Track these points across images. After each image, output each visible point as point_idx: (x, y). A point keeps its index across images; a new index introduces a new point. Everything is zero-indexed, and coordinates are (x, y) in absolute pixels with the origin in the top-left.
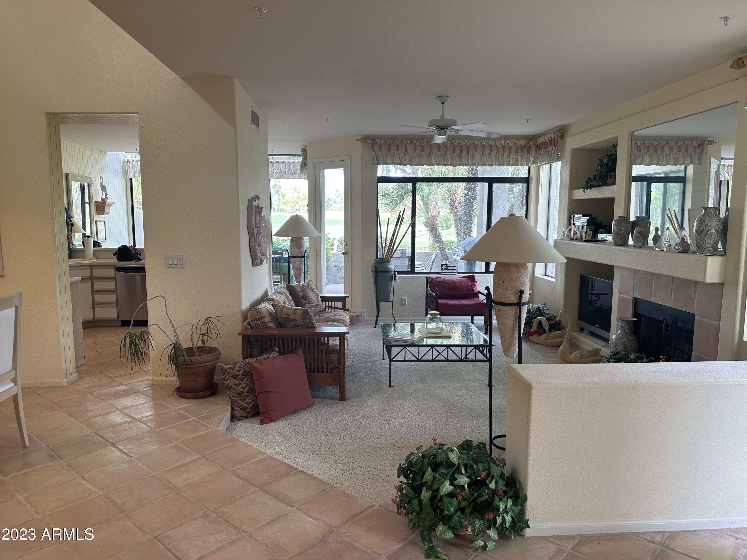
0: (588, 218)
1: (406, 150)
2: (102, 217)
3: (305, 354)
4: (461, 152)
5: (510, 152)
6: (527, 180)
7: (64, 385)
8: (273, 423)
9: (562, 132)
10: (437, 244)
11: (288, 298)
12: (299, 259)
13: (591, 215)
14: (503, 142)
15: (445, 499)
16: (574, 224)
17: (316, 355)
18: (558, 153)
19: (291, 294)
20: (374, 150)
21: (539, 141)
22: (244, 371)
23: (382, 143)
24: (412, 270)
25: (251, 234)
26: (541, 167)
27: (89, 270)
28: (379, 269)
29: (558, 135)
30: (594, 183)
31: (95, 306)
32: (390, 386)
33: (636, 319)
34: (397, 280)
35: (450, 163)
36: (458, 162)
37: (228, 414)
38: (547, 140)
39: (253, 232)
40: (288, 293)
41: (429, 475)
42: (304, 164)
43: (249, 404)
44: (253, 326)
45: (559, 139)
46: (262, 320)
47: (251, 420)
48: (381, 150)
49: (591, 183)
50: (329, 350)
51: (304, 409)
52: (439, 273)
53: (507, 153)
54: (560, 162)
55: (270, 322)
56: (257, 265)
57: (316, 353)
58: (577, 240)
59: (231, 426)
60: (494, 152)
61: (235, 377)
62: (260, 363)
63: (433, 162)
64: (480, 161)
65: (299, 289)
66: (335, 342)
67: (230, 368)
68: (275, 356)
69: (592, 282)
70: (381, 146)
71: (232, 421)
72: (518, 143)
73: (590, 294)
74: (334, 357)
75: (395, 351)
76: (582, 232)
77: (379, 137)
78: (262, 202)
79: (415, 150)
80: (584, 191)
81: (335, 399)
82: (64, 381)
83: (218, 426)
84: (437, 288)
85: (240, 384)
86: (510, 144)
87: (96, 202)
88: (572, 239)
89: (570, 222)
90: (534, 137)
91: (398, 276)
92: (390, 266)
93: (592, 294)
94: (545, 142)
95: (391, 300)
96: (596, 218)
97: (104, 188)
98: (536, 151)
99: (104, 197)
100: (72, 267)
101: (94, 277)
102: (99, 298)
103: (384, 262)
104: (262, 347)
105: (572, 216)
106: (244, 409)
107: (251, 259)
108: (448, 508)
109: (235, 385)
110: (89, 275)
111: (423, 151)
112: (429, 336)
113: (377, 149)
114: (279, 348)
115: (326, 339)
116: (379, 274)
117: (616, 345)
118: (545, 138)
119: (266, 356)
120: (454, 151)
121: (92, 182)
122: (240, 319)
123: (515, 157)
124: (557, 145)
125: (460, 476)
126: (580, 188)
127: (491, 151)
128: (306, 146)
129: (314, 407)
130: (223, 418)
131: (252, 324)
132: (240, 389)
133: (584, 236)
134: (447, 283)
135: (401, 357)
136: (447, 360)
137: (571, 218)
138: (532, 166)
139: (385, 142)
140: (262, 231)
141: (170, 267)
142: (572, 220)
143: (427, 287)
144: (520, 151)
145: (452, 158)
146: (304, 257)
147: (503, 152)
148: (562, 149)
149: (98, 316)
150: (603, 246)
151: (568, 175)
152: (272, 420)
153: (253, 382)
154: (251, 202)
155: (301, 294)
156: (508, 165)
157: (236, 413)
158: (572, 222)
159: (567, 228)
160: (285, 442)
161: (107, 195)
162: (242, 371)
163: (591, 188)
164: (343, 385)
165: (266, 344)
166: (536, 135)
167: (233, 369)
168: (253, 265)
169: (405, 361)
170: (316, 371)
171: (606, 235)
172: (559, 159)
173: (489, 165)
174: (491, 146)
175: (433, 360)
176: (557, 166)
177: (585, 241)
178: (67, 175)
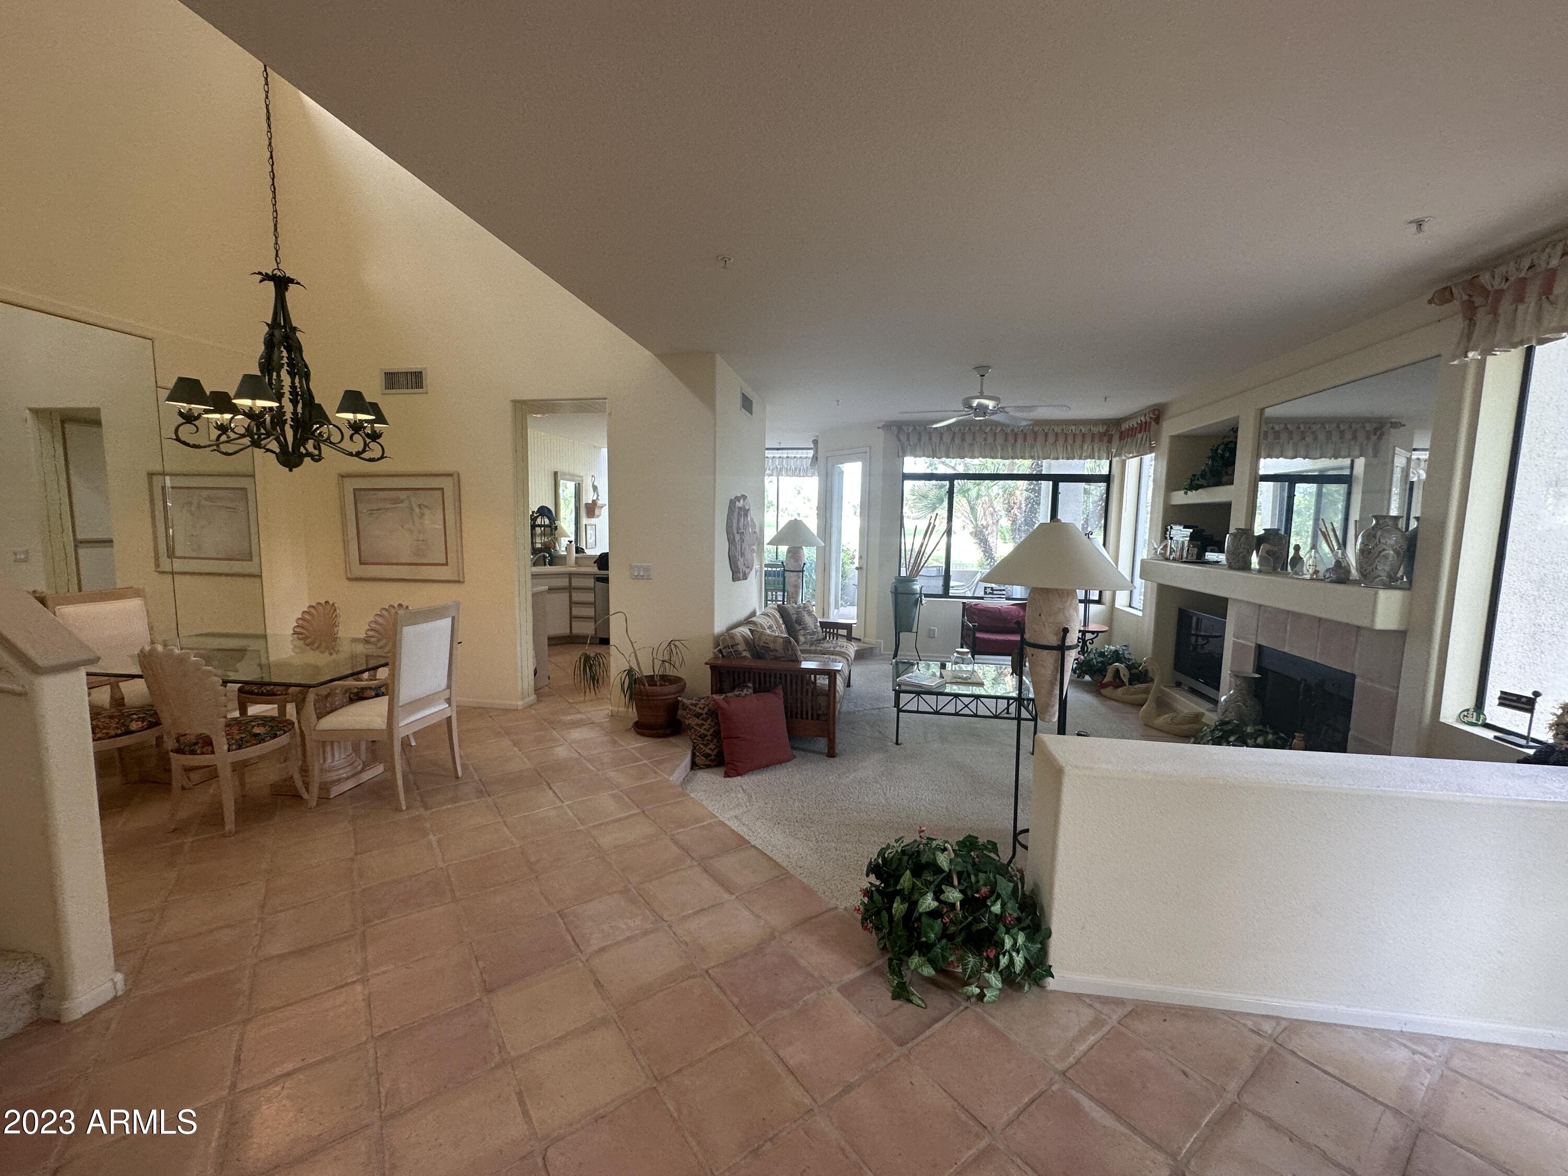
0: (1191, 530)
1: (941, 439)
2: (593, 521)
3: (785, 694)
4: (1016, 441)
5: (1083, 442)
6: (1107, 479)
7: (519, 708)
8: (739, 778)
9: (1157, 413)
10: (987, 560)
11: (777, 621)
12: (796, 573)
13: (1197, 527)
14: (1073, 428)
15: (924, 919)
16: (1171, 538)
17: (799, 696)
18: (1150, 441)
19: (782, 616)
20: (899, 440)
21: (1125, 426)
22: (709, 710)
23: (910, 431)
24: (946, 594)
25: (731, 541)
26: (1127, 461)
27: (568, 580)
28: (900, 590)
29: (1151, 418)
30: (1202, 482)
31: (573, 619)
32: (897, 743)
33: (1259, 676)
34: (924, 605)
35: (999, 455)
36: (1011, 454)
37: (687, 760)
38: (1135, 426)
39: (734, 538)
40: (778, 616)
41: (906, 879)
42: (815, 458)
43: (713, 751)
44: (725, 654)
45: (1153, 423)
46: (735, 648)
47: (714, 770)
48: (908, 439)
49: (1197, 482)
50: (816, 692)
51: (780, 762)
52: (982, 598)
53: (1079, 442)
54: (1153, 454)
55: (745, 650)
56: (739, 579)
57: (799, 693)
58: (1174, 560)
59: (689, 775)
60: (1061, 441)
61: (698, 715)
62: (728, 702)
63: (976, 453)
64: (1041, 453)
65: (792, 612)
66: (823, 681)
67: (692, 704)
68: (748, 693)
69: (1198, 619)
70: (908, 434)
71: (692, 769)
72: (1095, 430)
73: (1193, 635)
74: (822, 700)
75: (904, 698)
76: (1182, 549)
77: (907, 423)
78: (751, 503)
79: (953, 439)
80: (1186, 493)
81: (821, 753)
82: (520, 703)
83: (671, 775)
84: (976, 618)
85: (703, 724)
86: (1083, 430)
87: (586, 504)
88: (1167, 559)
89: (1165, 535)
90: (1117, 422)
91: (924, 600)
92: (914, 587)
93: (1197, 636)
94: (1132, 429)
95: (914, 629)
96: (1203, 531)
97: (595, 488)
98: (1121, 439)
99: (595, 498)
100: (534, 576)
101: (572, 587)
102: (576, 611)
103: (909, 580)
104: (734, 681)
105: (1169, 527)
106: (707, 756)
107: (731, 572)
108: (927, 933)
109: (698, 725)
110: (568, 584)
111: (963, 440)
112: (954, 681)
113: (903, 438)
114: (754, 684)
115: (813, 676)
116: (899, 596)
117: (1226, 710)
118: (1133, 423)
119: (737, 693)
120: (1006, 440)
121: (583, 481)
122: (710, 645)
123: (1090, 447)
124: (1149, 431)
125: (949, 889)
126: (1179, 489)
127: (1056, 440)
128: (817, 437)
129: (794, 761)
130: (678, 765)
131: (724, 651)
132: (702, 731)
133: (1185, 555)
134: (990, 611)
135: (912, 706)
136: (976, 715)
137: (1167, 530)
138: (1115, 460)
139: (915, 429)
140: (747, 538)
141: (637, 578)
142: (1168, 533)
143: (963, 616)
144: (1097, 440)
145: (1002, 449)
146: (803, 571)
147: (1074, 442)
148: (1157, 437)
149: (575, 631)
150: (1212, 570)
151: (1164, 472)
152: (739, 774)
153: (718, 724)
154: (732, 503)
155: (794, 617)
156: (1080, 458)
157: (697, 760)
158: (1168, 536)
159: (1161, 543)
160: (748, 804)
161: (598, 496)
162: (706, 710)
163: (1196, 489)
164: (832, 737)
165: (739, 678)
166: (1121, 419)
167: (695, 705)
168: (734, 580)
169: (918, 712)
170: (799, 716)
171: (1217, 554)
172: (1151, 450)
173: (1054, 459)
174: (1057, 434)
175: (957, 714)
176: (1149, 459)
177: (1185, 562)
178: (556, 474)
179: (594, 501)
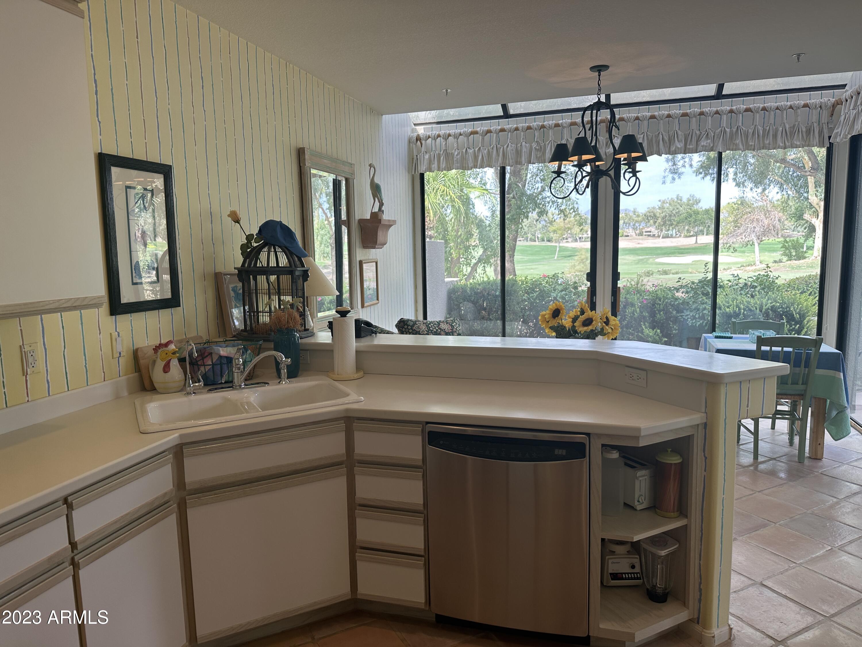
2: (374, 253)
27: (343, 435)
31: (359, 560)
87: (361, 221)
97: (376, 190)
99: (376, 209)
101: (355, 458)
110: (344, 451)
121: (353, 174)
161: (381, 204)
178: (300, 153)
179: (374, 215)
